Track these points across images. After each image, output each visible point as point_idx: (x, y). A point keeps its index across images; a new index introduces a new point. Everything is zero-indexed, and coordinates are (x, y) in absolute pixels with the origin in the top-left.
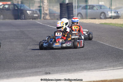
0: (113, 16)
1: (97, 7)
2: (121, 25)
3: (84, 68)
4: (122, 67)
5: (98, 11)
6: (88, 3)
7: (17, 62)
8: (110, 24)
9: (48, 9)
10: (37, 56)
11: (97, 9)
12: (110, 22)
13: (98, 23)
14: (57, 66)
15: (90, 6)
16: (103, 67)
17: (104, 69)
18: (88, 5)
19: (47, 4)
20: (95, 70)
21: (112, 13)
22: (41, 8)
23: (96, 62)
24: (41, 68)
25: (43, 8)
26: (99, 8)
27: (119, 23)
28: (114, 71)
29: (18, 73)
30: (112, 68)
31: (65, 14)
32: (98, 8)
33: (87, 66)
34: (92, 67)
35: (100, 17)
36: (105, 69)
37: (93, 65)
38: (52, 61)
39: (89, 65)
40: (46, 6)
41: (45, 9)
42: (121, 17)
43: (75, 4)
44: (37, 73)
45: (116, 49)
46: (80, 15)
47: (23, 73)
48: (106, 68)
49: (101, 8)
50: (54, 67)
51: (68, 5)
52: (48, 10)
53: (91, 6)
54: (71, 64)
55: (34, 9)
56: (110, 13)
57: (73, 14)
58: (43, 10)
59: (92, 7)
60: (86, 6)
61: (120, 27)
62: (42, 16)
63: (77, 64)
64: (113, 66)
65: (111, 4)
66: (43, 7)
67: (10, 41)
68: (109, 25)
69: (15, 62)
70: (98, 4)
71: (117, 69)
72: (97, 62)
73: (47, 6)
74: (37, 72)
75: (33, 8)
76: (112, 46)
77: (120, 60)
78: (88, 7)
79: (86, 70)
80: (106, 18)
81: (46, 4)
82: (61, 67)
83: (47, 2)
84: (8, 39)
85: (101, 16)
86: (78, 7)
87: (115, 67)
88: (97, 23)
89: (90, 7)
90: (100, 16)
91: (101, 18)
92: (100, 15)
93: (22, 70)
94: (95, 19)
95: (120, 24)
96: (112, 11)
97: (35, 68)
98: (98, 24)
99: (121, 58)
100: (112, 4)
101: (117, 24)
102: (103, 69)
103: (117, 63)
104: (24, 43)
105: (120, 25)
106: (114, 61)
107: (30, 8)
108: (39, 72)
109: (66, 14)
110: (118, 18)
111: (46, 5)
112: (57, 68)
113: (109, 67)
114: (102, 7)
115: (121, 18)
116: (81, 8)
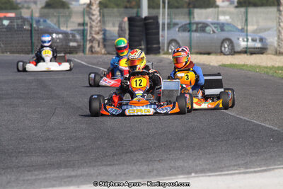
0: (250, 48)
1: (213, 26)
2: (268, 70)
3: (178, 168)
4: (265, 168)
5: (215, 36)
6: (194, 18)
7: (25, 152)
8: (244, 65)
9: (100, 30)
10: (71, 139)
11: (214, 32)
12: (242, 63)
13: (216, 65)
14: (116, 162)
15: (197, 24)
16: (223, 168)
17: (225, 171)
18: (192, 21)
19: (99, 19)
20: (205, 173)
21: (247, 41)
22: (86, 28)
23: (208, 156)
24: (79, 167)
25: (91, 27)
26: (219, 30)
27: (264, 64)
28: (247, 176)
29: (26, 178)
30: (242, 170)
31: (140, 41)
32: (215, 30)
33: (186, 165)
34: (197, 166)
35: (219, 51)
36: (227, 173)
37: (201, 163)
38: (107, 152)
39: (190, 162)
40: (97, 23)
41: (94, 29)
42: (269, 51)
43: (164, 19)
44: (69, 179)
45: (254, 124)
46: (173, 44)
47: (39, 179)
48: (228, 170)
49: (222, 30)
50: (110, 165)
51: (147, 21)
52: (101, 33)
53: (200, 25)
54: (149, 159)
55: (68, 30)
56: (244, 41)
57: (158, 43)
58: (91, 33)
59: (202, 27)
60: (190, 24)
61: (264, 74)
62: (88, 46)
63: (162, 160)
64: (246, 165)
65: (246, 20)
66: (89, 25)
67: (11, 105)
68: (240, 69)
69: (19, 152)
70: (215, 21)
71: (255, 172)
72: (209, 154)
73: (99, 24)
74: (70, 177)
75: (67, 27)
76: (244, 118)
77: (262, 150)
78: (194, 27)
79: (183, 174)
80: (233, 52)
81: (96, 19)
82: (125, 166)
83: (98, 14)
84: (6, 99)
85: (223, 49)
86: (171, 26)
87: (250, 168)
88: (212, 64)
89: (197, 27)
90: (221, 47)
91: (222, 53)
92: (220, 44)
93: (36, 173)
94: (209, 54)
95: (267, 68)
96: (247, 35)
97: (66, 167)
98: (216, 67)
99: (265, 146)
100: (249, 19)
101: (259, 67)
102: (221, 171)
103: (254, 158)
104: (43, 109)
105: (266, 70)
106: (248, 154)
107: (59, 27)
108: (76, 176)
109: (142, 43)
110: (262, 53)
111: (96, 21)
112: (117, 167)
113: (236, 168)
114: (226, 28)
115: (269, 54)
116: (177, 29)
